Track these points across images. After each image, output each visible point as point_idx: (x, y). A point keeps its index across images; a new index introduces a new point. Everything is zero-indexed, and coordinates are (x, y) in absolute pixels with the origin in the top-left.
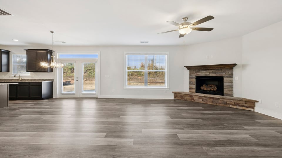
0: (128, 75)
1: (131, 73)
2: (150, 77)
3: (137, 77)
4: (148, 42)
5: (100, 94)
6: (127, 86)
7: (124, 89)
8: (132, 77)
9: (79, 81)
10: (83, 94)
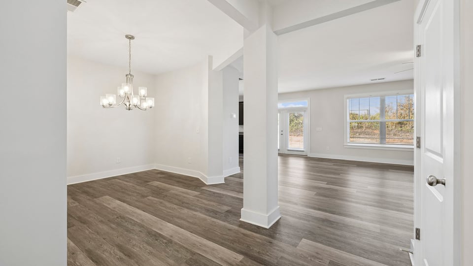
0: (352, 128)
1: (358, 124)
2: (402, 130)
3: (370, 131)
4: (384, 79)
5: (311, 152)
6: (349, 143)
7: (345, 147)
8: (359, 130)
9: (284, 134)
10: (288, 150)
